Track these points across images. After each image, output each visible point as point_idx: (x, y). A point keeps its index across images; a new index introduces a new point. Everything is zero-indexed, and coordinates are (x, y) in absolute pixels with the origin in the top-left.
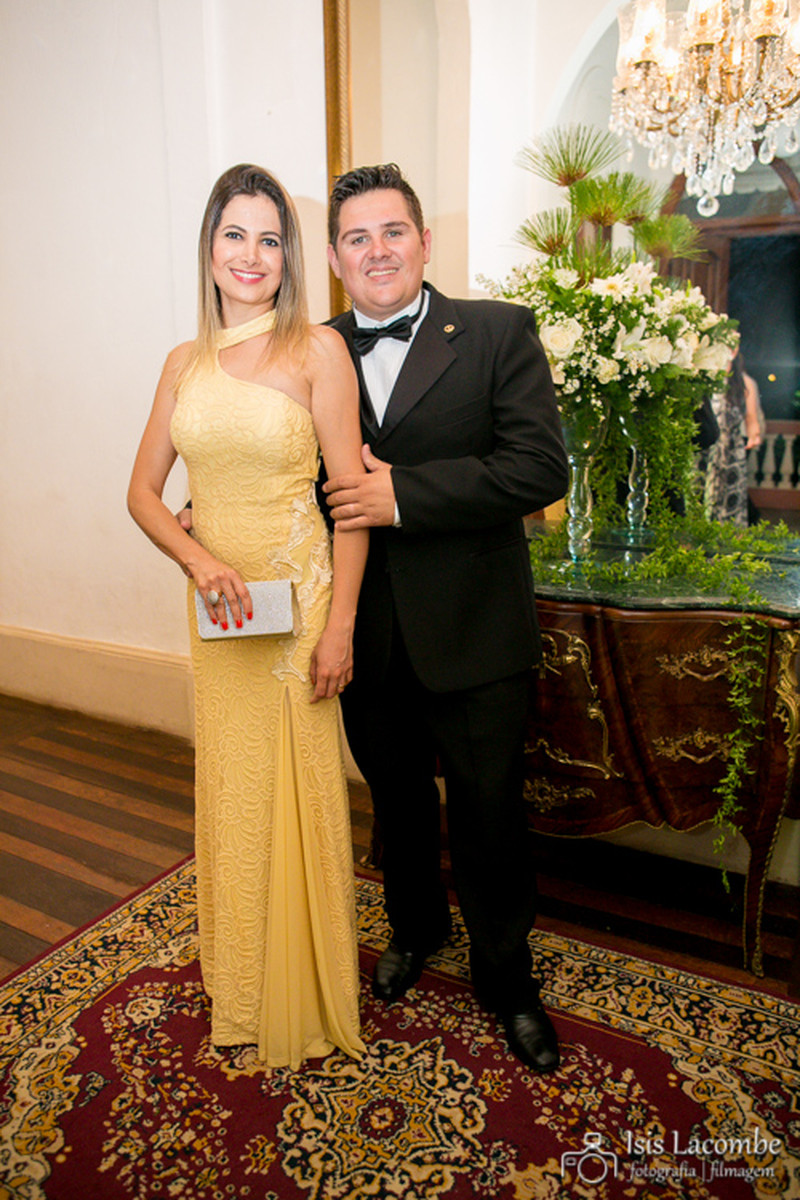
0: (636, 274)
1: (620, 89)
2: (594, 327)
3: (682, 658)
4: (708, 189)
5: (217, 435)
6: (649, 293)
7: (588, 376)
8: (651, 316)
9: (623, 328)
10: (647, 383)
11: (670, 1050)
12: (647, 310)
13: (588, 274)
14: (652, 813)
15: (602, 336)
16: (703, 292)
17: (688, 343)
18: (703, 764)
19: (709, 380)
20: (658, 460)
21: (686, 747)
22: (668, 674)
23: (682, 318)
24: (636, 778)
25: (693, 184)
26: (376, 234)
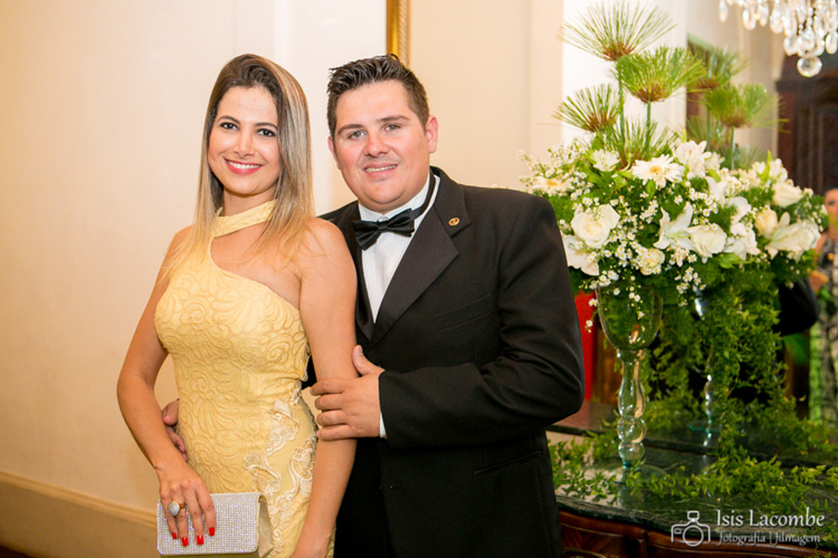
0: (687, 154)
2: (633, 213)
5: (195, 327)
6: (700, 175)
7: (628, 267)
8: (700, 202)
9: (666, 215)
10: (696, 275)
12: (694, 195)
13: (630, 155)
15: (645, 223)
16: (785, 165)
20: (722, 356)
23: (741, 201)
26: (374, 129)
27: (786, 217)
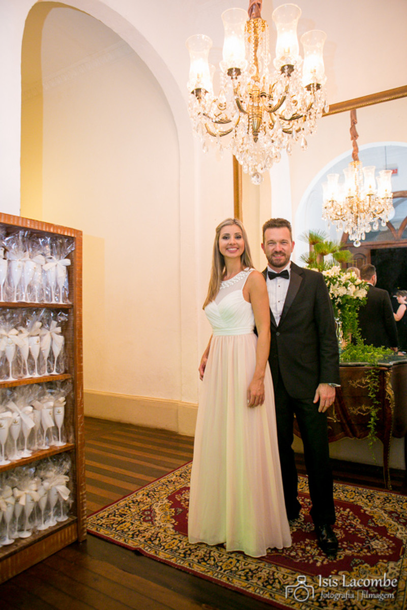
0: (335, 269)
1: (325, 207)
3: (356, 381)
4: (356, 238)
6: (339, 274)
8: (340, 281)
9: (332, 284)
10: (340, 300)
11: (361, 505)
12: (339, 279)
13: (321, 269)
14: (350, 434)
17: (352, 289)
18: (365, 416)
19: (360, 300)
21: (359, 410)
22: (352, 386)
23: (349, 281)
24: (344, 422)
25: (351, 237)
27: (358, 287)
